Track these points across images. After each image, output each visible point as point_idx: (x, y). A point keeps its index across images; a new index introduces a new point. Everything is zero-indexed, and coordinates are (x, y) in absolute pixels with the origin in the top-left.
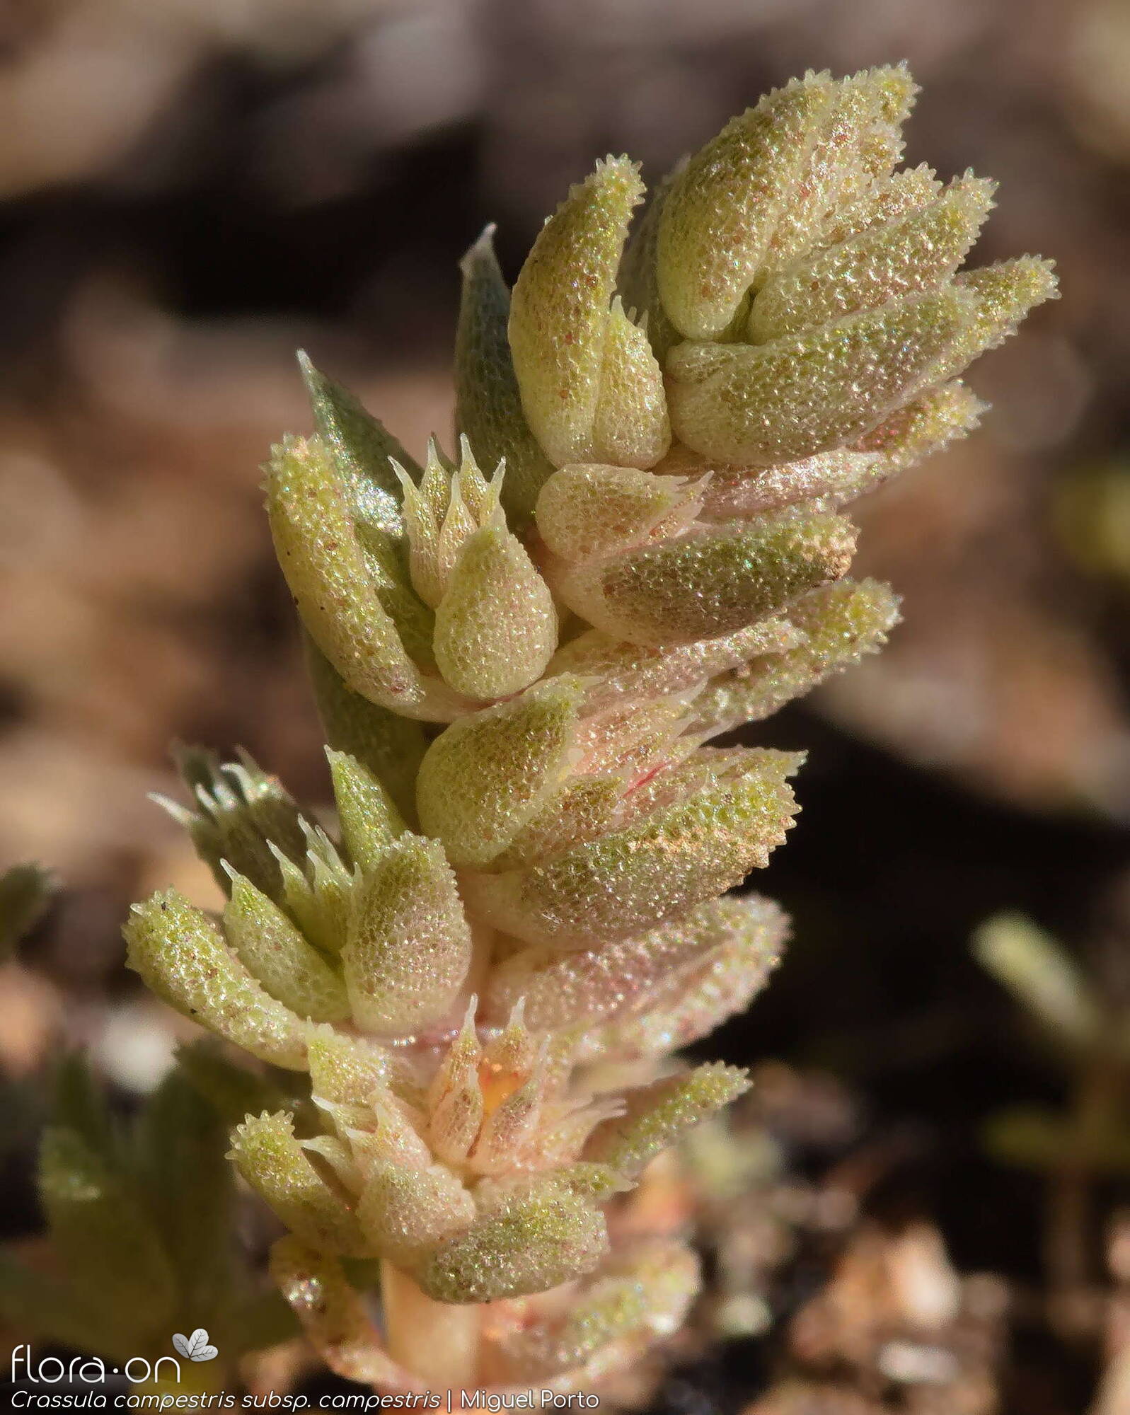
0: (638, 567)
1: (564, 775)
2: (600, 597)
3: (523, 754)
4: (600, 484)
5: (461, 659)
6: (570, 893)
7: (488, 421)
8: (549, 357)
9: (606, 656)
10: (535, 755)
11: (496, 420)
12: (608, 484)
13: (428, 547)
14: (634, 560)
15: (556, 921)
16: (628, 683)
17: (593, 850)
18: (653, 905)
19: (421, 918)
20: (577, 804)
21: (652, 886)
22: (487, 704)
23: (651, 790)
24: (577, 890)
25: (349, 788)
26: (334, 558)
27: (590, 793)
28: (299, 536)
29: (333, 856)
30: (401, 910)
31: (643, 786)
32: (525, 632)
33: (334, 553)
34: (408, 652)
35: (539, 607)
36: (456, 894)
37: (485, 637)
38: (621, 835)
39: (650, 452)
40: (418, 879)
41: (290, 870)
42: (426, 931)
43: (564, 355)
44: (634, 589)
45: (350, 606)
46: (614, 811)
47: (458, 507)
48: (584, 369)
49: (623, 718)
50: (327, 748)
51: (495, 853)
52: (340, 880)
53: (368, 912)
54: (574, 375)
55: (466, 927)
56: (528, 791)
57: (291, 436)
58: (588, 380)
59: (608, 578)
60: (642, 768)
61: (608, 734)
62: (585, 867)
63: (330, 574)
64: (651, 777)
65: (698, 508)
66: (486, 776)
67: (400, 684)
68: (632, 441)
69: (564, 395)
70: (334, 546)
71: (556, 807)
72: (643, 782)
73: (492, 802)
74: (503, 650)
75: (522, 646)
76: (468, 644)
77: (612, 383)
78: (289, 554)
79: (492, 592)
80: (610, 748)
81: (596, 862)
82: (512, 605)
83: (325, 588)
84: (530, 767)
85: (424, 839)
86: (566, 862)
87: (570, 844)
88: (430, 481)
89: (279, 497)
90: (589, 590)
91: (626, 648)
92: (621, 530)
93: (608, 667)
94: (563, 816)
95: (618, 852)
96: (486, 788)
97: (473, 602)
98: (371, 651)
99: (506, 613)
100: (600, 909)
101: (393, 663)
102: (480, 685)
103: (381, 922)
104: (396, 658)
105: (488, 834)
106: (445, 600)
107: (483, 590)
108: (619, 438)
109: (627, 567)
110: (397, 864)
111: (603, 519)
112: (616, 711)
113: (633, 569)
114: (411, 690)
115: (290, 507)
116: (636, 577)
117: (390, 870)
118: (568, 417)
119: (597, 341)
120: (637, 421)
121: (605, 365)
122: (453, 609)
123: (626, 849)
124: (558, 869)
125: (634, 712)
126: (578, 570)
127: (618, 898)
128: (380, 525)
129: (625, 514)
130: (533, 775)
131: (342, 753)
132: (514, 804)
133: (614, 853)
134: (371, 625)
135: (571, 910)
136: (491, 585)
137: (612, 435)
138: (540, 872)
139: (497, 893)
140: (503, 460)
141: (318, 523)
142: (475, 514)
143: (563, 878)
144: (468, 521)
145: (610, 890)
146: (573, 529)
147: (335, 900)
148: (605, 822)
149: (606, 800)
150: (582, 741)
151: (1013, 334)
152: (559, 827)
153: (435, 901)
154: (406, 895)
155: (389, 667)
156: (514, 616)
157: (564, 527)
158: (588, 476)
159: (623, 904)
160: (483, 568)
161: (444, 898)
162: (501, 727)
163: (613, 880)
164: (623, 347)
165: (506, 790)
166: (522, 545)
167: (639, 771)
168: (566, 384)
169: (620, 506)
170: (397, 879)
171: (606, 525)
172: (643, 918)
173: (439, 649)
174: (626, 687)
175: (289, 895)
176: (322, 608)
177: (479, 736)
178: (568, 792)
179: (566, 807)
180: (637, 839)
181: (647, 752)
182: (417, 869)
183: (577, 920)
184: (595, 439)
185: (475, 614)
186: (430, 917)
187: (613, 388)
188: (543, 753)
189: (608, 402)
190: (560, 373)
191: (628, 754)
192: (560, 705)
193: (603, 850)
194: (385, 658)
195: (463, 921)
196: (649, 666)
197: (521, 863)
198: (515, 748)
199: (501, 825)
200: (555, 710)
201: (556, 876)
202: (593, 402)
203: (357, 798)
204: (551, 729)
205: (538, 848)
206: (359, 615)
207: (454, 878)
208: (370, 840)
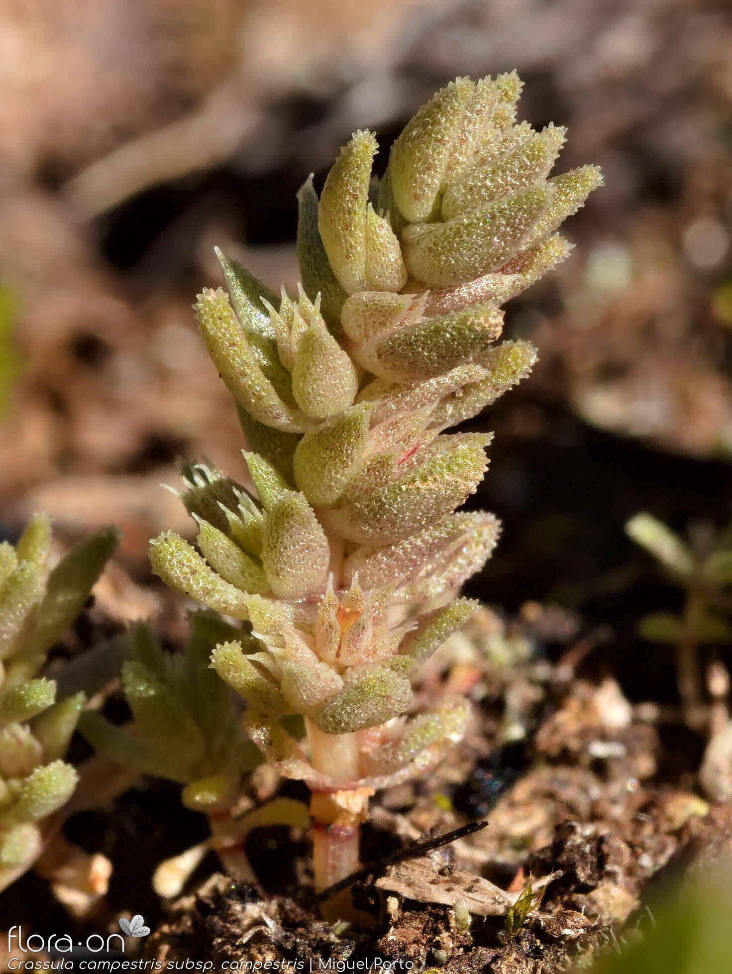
0: (393, 342)
1: (365, 455)
2: (376, 360)
3: (342, 444)
4: (370, 301)
5: (307, 398)
6: (375, 515)
7: (315, 276)
8: (337, 238)
9: (385, 391)
10: (348, 445)
11: (319, 275)
12: (374, 301)
13: (286, 342)
14: (390, 339)
15: (370, 531)
16: (398, 404)
17: (384, 492)
18: (419, 518)
19: (299, 534)
20: (374, 468)
21: (417, 508)
22: (324, 420)
23: (414, 458)
24: (378, 513)
25: (256, 470)
26: (235, 351)
27: (379, 462)
28: (216, 341)
29: (253, 507)
30: (287, 531)
31: (410, 457)
32: (339, 381)
33: (235, 349)
34: (280, 397)
35: (344, 368)
36: (316, 520)
37: (318, 385)
38: (397, 482)
39: (396, 283)
40: (293, 514)
41: (231, 516)
42: (302, 541)
43: (345, 236)
44: (392, 353)
45: (246, 375)
46: (393, 470)
47: (299, 320)
48: (356, 243)
49: (396, 423)
50: (243, 451)
51: (335, 498)
52: (257, 519)
53: (271, 533)
54: (351, 246)
55: (325, 538)
56: (348, 463)
57: (207, 289)
58: (359, 248)
59: (379, 350)
60: (408, 448)
61: (390, 431)
62: (381, 500)
63: (234, 360)
64: (413, 452)
65: (423, 310)
66: (325, 458)
67: (278, 414)
68: (386, 278)
69: (347, 257)
70: (234, 345)
71: (363, 471)
72: (410, 455)
73: (330, 472)
74: (328, 392)
75: (338, 389)
76: (310, 390)
77: (372, 248)
78: (212, 351)
79: (318, 361)
80: (391, 439)
81: (386, 497)
82: (329, 368)
83: (232, 367)
84: (347, 451)
85: (294, 493)
86: (371, 499)
87: (372, 490)
88: (285, 308)
89: (203, 322)
90: (370, 357)
91: (395, 386)
92: (383, 324)
93: (386, 397)
94: (367, 475)
95: (396, 491)
96: (326, 465)
97: (308, 368)
98: (260, 398)
99: (327, 372)
100: (392, 522)
101: (272, 403)
102: (319, 411)
103: (277, 538)
104: (273, 400)
105: (330, 488)
106: (295, 368)
107: (313, 361)
108: (380, 277)
109: (387, 343)
110: (282, 507)
111: (372, 319)
112: (393, 419)
113: (390, 343)
114: (284, 417)
115: (209, 327)
116: (392, 347)
117: (279, 510)
118: (351, 268)
119: (362, 227)
120: (387, 268)
121: (367, 239)
122: (300, 372)
123: (400, 489)
124: (367, 503)
125: (402, 419)
126: (364, 347)
127: (400, 516)
128: (265, 334)
129: (384, 316)
130: (349, 455)
131: (252, 453)
132: (341, 471)
133: (395, 492)
134: (258, 385)
135: (377, 524)
136: (317, 358)
137: (376, 276)
138: (358, 505)
139: (339, 519)
140: (319, 293)
141: (224, 333)
142: (308, 322)
143: (370, 507)
144: (304, 327)
145: (395, 512)
146: (359, 326)
147: (256, 529)
148: (390, 477)
149: (388, 465)
150: (377, 436)
151: (582, 206)
152: (366, 481)
153: (305, 524)
154: (288, 523)
155: (271, 406)
156: (332, 374)
157: (354, 325)
158: (364, 298)
159: (403, 519)
160: (311, 349)
161: (310, 523)
162: (330, 430)
163: (396, 506)
164: (375, 229)
165: (336, 464)
166: (332, 336)
167: (406, 449)
168: (348, 251)
169: (381, 312)
170: (283, 514)
171: (374, 322)
172: (416, 525)
173: (295, 394)
174: (397, 407)
175: (233, 529)
176: (232, 378)
177: (320, 437)
178: (369, 463)
179: (369, 470)
180: (405, 484)
181: (409, 439)
182: (292, 508)
183: (380, 529)
184: (367, 278)
185: (311, 374)
186: (303, 533)
187: (373, 251)
188: (352, 443)
189: (371, 259)
190: (344, 245)
191: (400, 441)
192: (358, 417)
193: (389, 491)
194: (268, 401)
195: (322, 534)
196: (407, 395)
197: (349, 502)
198: (338, 442)
199: (336, 483)
200: (356, 419)
201: (367, 506)
202: (363, 259)
203: (261, 476)
204: (355, 430)
205: (357, 493)
206: (252, 381)
207: (313, 512)
208: (270, 497)
